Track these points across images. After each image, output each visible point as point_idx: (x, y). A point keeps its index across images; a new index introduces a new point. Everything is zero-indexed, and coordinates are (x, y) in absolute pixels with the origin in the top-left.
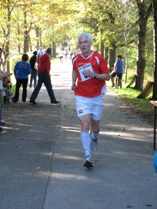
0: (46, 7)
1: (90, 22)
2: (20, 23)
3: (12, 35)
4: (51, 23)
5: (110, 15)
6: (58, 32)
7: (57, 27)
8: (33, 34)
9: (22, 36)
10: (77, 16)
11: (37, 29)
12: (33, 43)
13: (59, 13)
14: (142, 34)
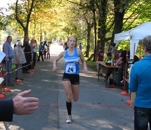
0: (49, 23)
1: (66, 30)
2: (39, 30)
3: (36, 34)
4: (50, 30)
5: (75, 27)
6: (53, 34)
7: (53, 31)
8: (43, 34)
9: (39, 35)
10: (61, 27)
11: (45, 32)
12: (43, 38)
13: (54, 26)
14: (89, 35)
